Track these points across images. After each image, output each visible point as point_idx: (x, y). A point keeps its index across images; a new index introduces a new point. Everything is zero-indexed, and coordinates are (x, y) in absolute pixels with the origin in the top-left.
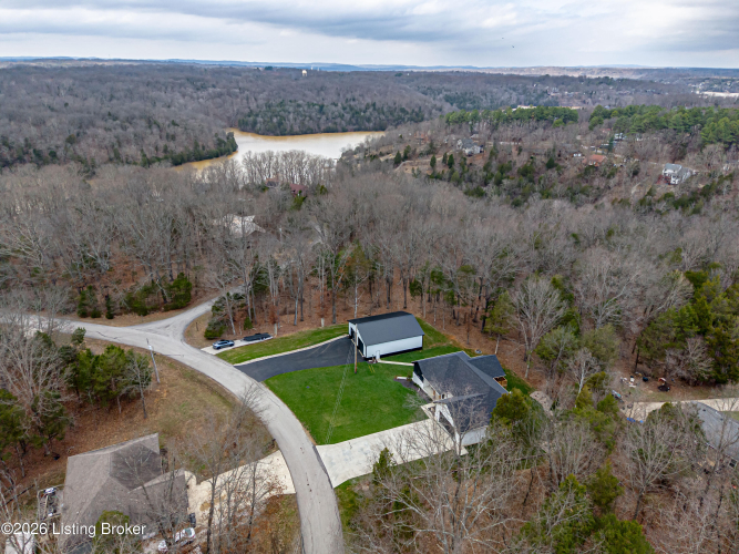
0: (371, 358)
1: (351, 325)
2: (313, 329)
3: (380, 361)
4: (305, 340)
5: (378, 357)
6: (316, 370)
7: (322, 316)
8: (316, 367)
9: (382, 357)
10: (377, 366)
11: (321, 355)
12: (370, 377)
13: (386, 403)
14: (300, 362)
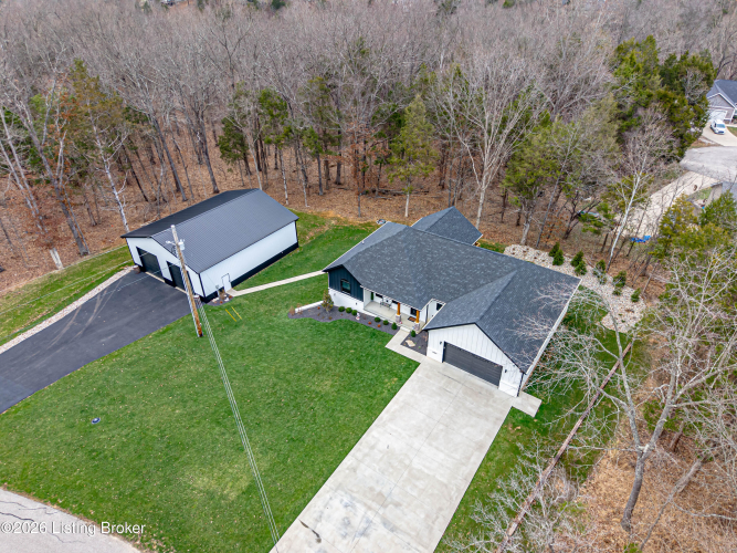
0: (215, 295)
1: (133, 244)
2: (38, 279)
3: (235, 293)
4: (27, 310)
5: (228, 288)
6: (94, 367)
7: (49, 246)
8: (89, 360)
9: (235, 284)
10: (236, 304)
11: (90, 329)
12: (238, 332)
13: (317, 371)
14: (38, 365)
